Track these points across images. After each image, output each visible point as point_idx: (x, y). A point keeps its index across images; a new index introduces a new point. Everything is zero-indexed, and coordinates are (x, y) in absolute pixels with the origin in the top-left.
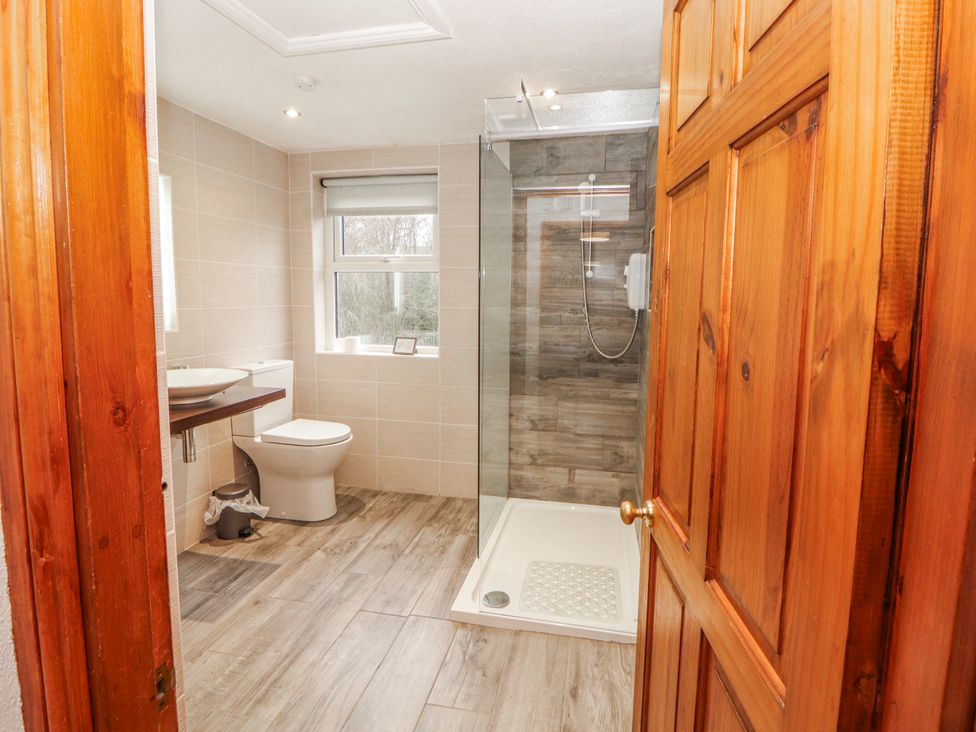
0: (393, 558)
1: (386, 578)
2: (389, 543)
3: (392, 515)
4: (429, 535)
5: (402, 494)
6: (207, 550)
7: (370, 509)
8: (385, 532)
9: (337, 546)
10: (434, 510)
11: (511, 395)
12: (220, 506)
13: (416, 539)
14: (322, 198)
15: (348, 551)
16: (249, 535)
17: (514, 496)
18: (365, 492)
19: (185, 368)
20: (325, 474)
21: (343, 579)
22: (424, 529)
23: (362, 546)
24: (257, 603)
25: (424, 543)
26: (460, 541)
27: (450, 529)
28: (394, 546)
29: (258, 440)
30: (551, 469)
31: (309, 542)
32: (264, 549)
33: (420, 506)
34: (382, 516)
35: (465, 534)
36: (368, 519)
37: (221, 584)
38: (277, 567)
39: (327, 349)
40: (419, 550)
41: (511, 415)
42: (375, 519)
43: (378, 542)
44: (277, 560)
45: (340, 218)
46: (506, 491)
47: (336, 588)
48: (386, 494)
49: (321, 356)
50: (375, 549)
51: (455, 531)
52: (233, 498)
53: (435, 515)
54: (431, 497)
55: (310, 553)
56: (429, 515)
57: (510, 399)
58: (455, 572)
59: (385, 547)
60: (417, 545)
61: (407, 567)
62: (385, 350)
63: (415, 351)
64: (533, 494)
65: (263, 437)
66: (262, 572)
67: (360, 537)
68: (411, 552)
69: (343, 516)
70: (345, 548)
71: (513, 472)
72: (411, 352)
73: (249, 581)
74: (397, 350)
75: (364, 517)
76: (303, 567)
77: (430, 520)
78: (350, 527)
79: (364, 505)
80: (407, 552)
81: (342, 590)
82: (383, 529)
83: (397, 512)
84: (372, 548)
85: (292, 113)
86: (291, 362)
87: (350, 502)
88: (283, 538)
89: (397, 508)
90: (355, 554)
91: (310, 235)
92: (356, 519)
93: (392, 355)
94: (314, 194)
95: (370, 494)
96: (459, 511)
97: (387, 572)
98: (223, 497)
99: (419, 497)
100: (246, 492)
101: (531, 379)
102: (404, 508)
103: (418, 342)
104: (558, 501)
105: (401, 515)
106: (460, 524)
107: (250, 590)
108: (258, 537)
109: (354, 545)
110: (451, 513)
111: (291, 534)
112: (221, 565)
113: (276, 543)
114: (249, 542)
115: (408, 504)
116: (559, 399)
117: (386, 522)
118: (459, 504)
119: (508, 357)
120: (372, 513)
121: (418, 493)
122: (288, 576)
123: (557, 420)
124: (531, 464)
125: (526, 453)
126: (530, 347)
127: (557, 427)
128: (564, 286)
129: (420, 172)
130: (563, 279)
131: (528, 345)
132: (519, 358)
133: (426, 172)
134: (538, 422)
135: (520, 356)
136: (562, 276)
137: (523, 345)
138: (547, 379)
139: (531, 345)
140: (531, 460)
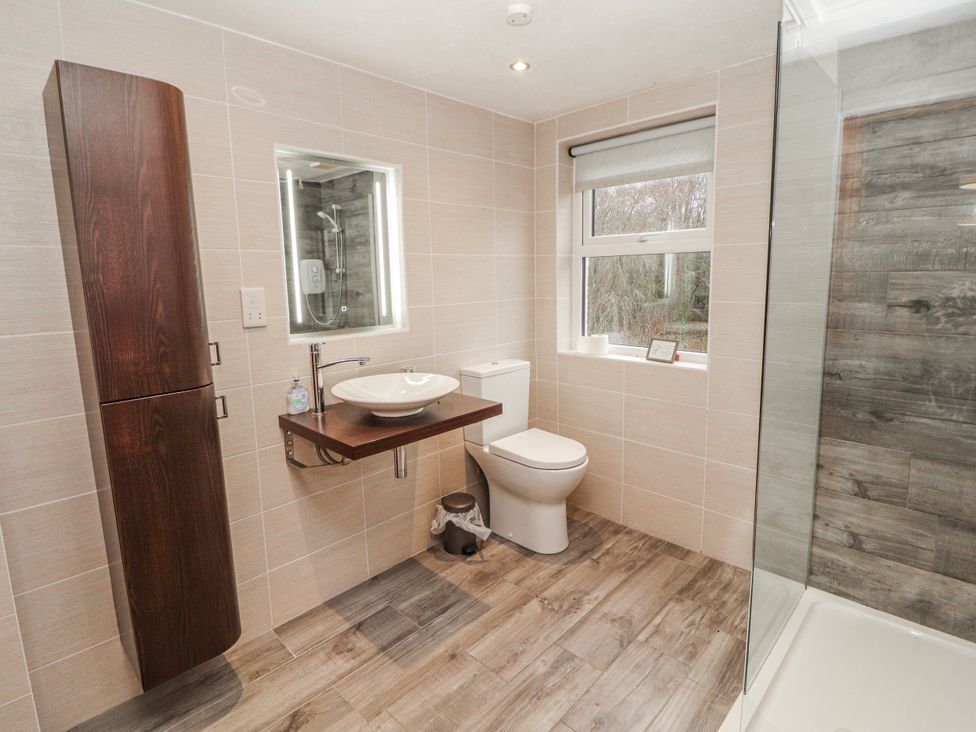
0: (621, 645)
1: (606, 674)
2: (620, 614)
3: (633, 568)
4: (678, 618)
5: (651, 538)
6: (430, 563)
7: (607, 552)
8: (618, 595)
9: (557, 599)
10: (690, 576)
11: (820, 436)
12: (445, 517)
13: (658, 620)
14: (571, 170)
15: (568, 612)
16: (471, 554)
17: (819, 586)
18: (606, 523)
19: (412, 371)
20: (554, 501)
21: (551, 657)
22: (671, 604)
23: (587, 608)
24: (453, 657)
25: (668, 630)
26: (720, 643)
27: (708, 616)
28: (625, 621)
29: (486, 450)
30: (891, 563)
31: (527, 583)
32: (481, 579)
33: (673, 563)
34: (619, 567)
35: (730, 632)
36: (602, 567)
37: (428, 613)
38: (487, 608)
39: (571, 348)
40: (658, 641)
41: (819, 466)
42: (612, 569)
43: (606, 608)
44: (490, 599)
45: (591, 192)
46: (803, 574)
47: (541, 668)
48: (630, 532)
49: (562, 357)
50: (600, 619)
51: (716, 623)
52: (458, 511)
53: (690, 586)
54: (689, 552)
55: (525, 600)
56: (681, 583)
57: (819, 443)
58: (705, 702)
59: (614, 620)
60: (657, 631)
61: (638, 666)
62: (635, 355)
63: (676, 358)
64: (851, 592)
65: (491, 447)
66: (470, 612)
67: (587, 593)
68: (647, 640)
69: (574, 554)
70: (566, 606)
71: (817, 550)
72: (669, 358)
73: (454, 620)
74: (651, 356)
75: (597, 562)
76: (514, 619)
77: (681, 592)
78: (579, 572)
79: (601, 543)
80: (641, 638)
81: (547, 675)
82: (617, 589)
83: (640, 564)
84: (597, 616)
85: (520, 66)
86: (529, 363)
87: (585, 535)
88: (504, 567)
89: (641, 559)
90: (575, 618)
91: (553, 215)
92: (587, 562)
93: (644, 361)
94: (560, 166)
95: (611, 529)
96: (727, 587)
97: (609, 664)
98: (448, 509)
99: (672, 549)
100: (471, 507)
101: (860, 416)
102: (649, 561)
103: (680, 345)
104: (900, 616)
105: (644, 571)
106: (724, 612)
107: (452, 634)
108: (480, 560)
109: (577, 605)
110: (714, 586)
111: (513, 565)
112: (437, 587)
113: (494, 573)
114: (470, 563)
115: (657, 555)
116: (914, 455)
117: (624, 576)
118: (727, 575)
119: (819, 378)
120: (608, 558)
121: (671, 541)
122: (495, 627)
123: (906, 488)
124: (851, 547)
125: (843, 528)
126: (861, 366)
127: (905, 499)
128: (937, 267)
129: (691, 116)
130: (936, 255)
131: (858, 362)
132: (839, 382)
133: (699, 114)
134: (868, 485)
135: (841, 379)
136: (935, 250)
137: (849, 362)
138: (892, 420)
139: (863, 363)
140: (852, 541)
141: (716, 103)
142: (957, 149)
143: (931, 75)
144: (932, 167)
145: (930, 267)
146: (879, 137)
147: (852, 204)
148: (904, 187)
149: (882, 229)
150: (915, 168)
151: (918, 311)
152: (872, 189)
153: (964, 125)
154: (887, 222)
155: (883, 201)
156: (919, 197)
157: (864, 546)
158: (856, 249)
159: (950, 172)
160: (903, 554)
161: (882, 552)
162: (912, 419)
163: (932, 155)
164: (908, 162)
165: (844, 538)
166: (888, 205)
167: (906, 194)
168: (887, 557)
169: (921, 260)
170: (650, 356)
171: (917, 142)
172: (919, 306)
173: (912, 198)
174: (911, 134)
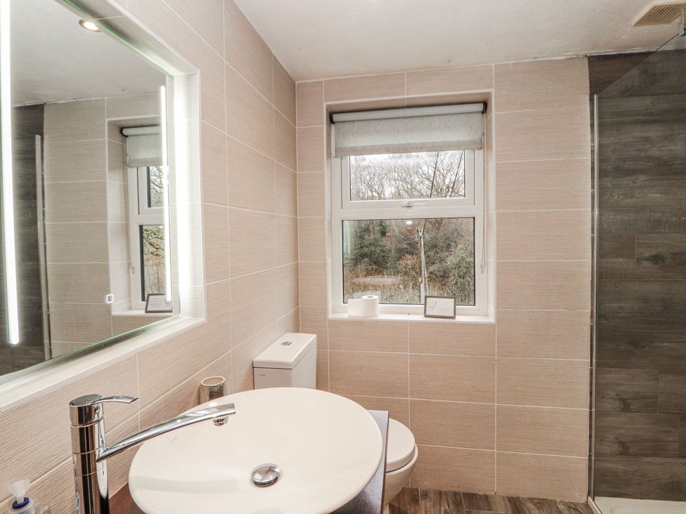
54: (487, 498)
91: (321, 176)
116: (660, 372)
123: (656, 397)
124: (621, 454)
125: (614, 440)
126: (621, 308)
127: (657, 406)
128: (667, 231)
129: (436, 101)
130: (666, 222)
131: (618, 305)
132: (605, 322)
133: (452, 100)
134: (630, 401)
135: (607, 319)
136: (665, 219)
137: (611, 305)
138: (644, 347)
139: (623, 305)
140: (621, 449)
141: (492, 91)
142: (673, 147)
143: (653, 95)
144: (659, 159)
145: (662, 230)
146: (622, 134)
147: (608, 182)
148: (643, 172)
149: (629, 201)
150: (649, 158)
151: (656, 263)
152: (620, 172)
153: (676, 132)
154: (632, 197)
155: (627, 181)
156: (652, 180)
157: (631, 451)
158: (611, 217)
159: (670, 163)
160: (658, 449)
161: (643, 452)
162: (658, 344)
163: (658, 150)
164: (643, 154)
165: (616, 448)
166: (631, 184)
167: (642, 177)
168: (647, 455)
169: (656, 225)
170: (427, 313)
171: (647, 140)
172: (657, 259)
173: (648, 180)
174: (644, 135)
